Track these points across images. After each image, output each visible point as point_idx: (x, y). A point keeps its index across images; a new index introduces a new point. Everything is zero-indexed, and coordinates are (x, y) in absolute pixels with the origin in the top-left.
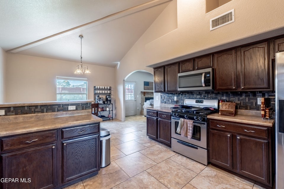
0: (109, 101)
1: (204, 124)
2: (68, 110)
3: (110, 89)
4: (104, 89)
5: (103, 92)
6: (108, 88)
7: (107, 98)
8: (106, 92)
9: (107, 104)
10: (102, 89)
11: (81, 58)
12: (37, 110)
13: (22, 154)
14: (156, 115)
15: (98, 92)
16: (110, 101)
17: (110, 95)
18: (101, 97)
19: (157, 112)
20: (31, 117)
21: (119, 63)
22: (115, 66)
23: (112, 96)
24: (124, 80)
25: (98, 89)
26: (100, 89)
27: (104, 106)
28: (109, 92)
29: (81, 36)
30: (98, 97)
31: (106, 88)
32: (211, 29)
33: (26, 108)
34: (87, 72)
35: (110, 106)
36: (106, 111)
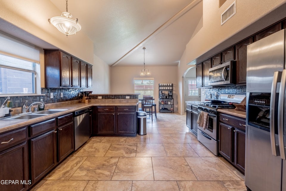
0: (170, 96)
1: (215, 117)
2: (126, 99)
3: (172, 86)
4: (167, 86)
5: (166, 88)
6: (171, 85)
7: (169, 94)
8: (169, 88)
9: (169, 98)
10: (165, 86)
11: (144, 64)
12: (112, 97)
13: (103, 115)
14: (191, 108)
15: (162, 88)
16: (172, 96)
17: (172, 91)
18: (164, 92)
19: (192, 106)
20: (110, 101)
21: (179, 61)
22: (176, 65)
23: (174, 92)
24: (183, 77)
25: (161, 86)
26: (163, 86)
27: (166, 100)
28: (171, 88)
29: (144, 48)
30: (162, 92)
31: (168, 85)
32: (222, 24)
33: (104, 96)
34: (148, 74)
35: (172, 101)
36: (168, 104)
